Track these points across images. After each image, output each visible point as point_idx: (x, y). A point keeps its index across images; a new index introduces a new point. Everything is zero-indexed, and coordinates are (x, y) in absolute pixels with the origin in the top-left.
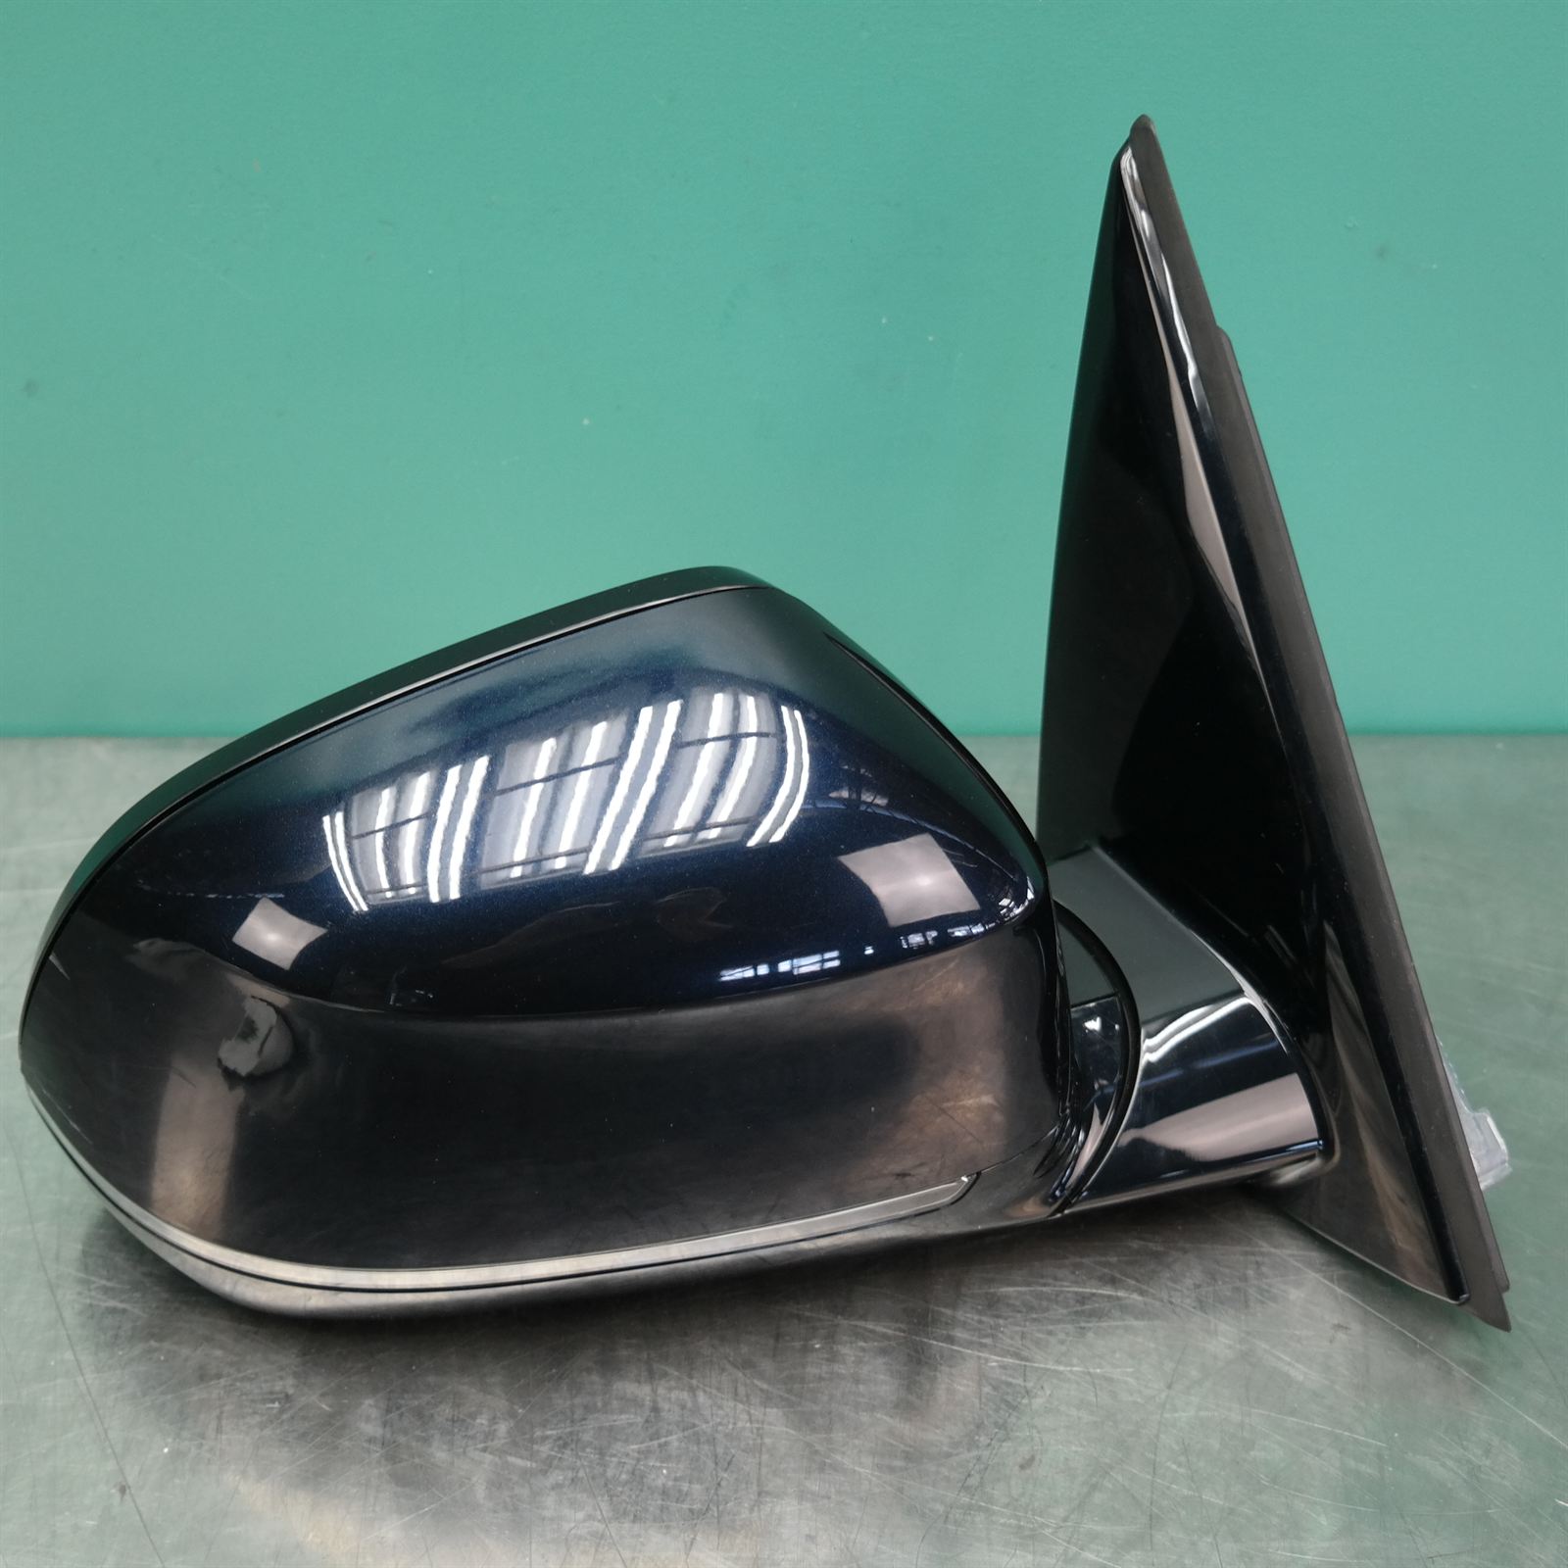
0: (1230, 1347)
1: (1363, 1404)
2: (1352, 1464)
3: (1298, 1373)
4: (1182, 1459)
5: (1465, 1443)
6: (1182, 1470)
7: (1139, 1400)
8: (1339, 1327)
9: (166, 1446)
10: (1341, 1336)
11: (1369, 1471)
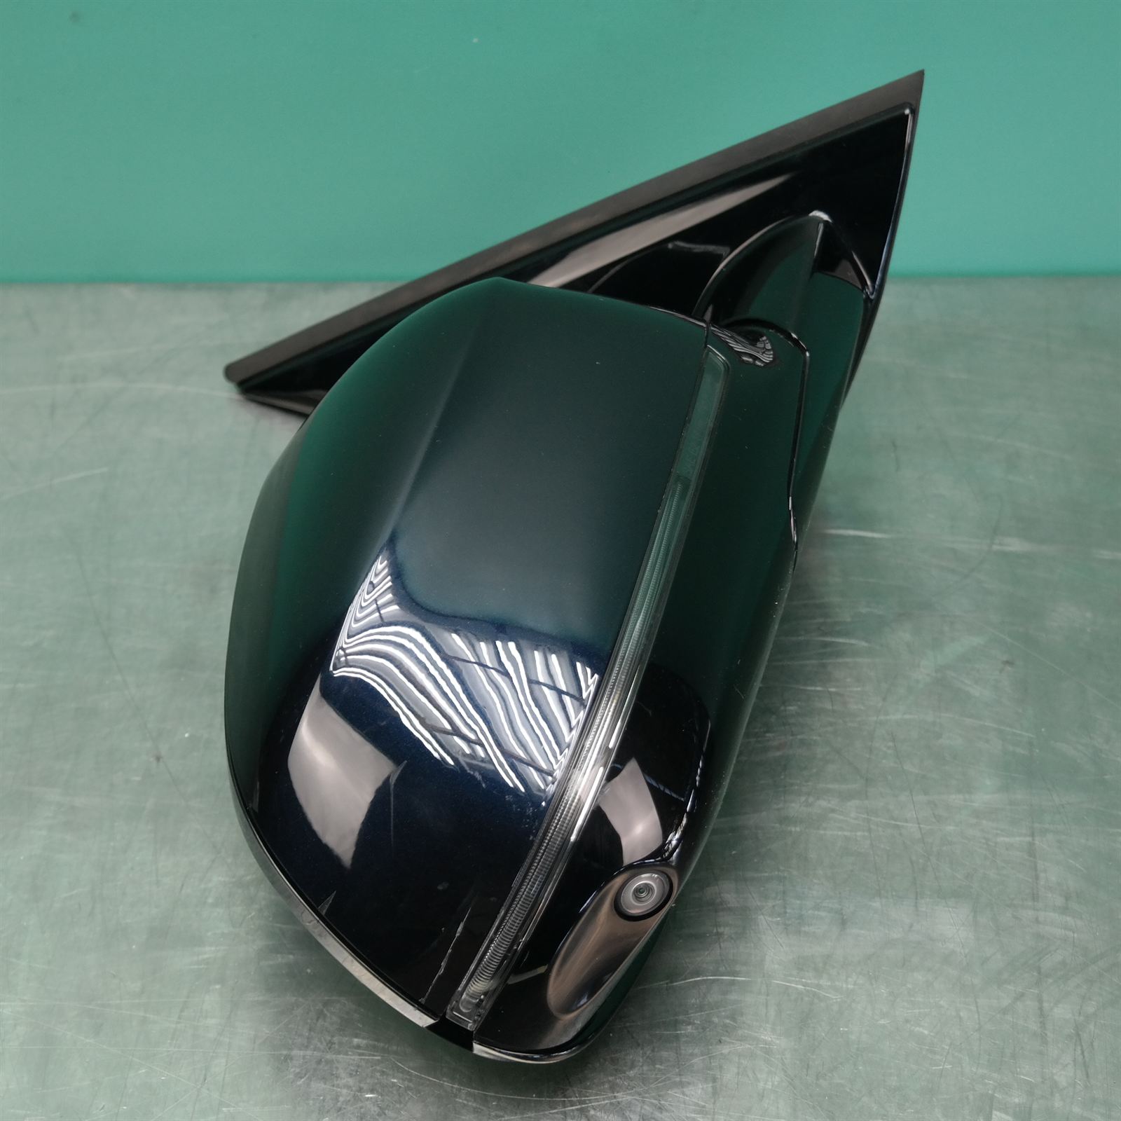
0: (928, 675)
1: (1020, 711)
2: (1011, 748)
3: (976, 691)
4: (891, 744)
5: (1092, 735)
6: (889, 752)
7: (862, 708)
8: (1007, 663)
9: (187, 732)
10: (1009, 668)
11: (1022, 752)
